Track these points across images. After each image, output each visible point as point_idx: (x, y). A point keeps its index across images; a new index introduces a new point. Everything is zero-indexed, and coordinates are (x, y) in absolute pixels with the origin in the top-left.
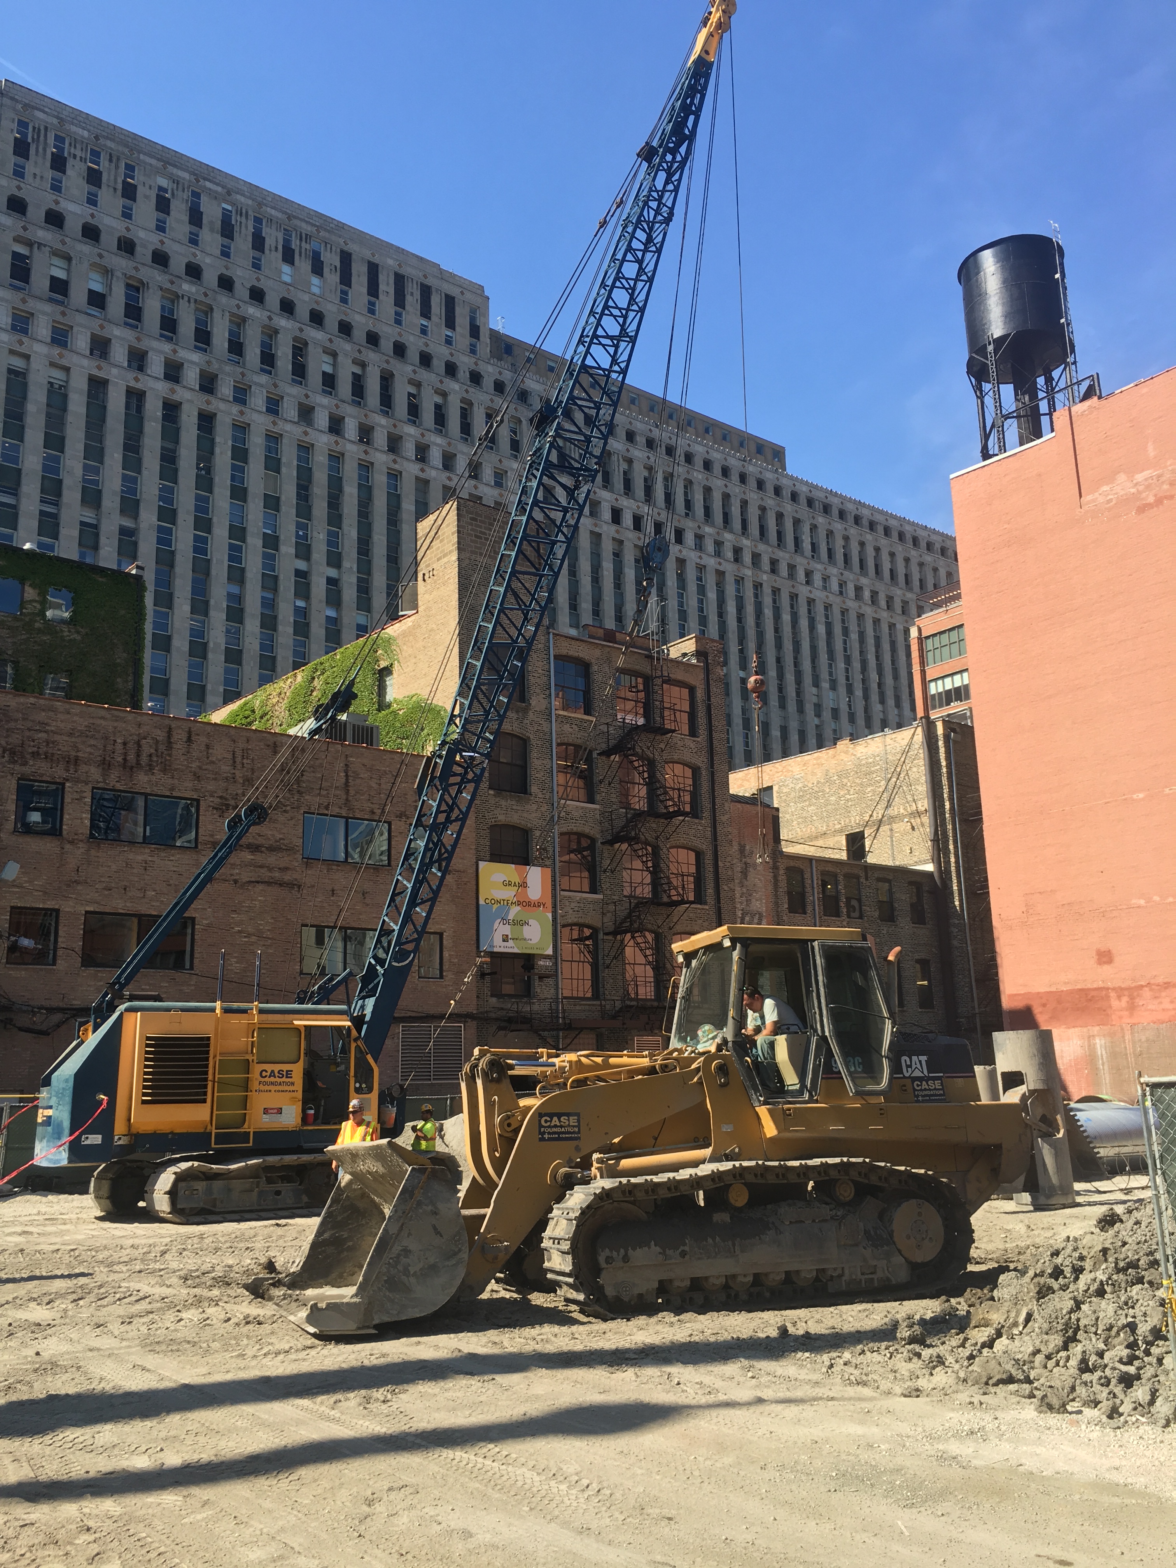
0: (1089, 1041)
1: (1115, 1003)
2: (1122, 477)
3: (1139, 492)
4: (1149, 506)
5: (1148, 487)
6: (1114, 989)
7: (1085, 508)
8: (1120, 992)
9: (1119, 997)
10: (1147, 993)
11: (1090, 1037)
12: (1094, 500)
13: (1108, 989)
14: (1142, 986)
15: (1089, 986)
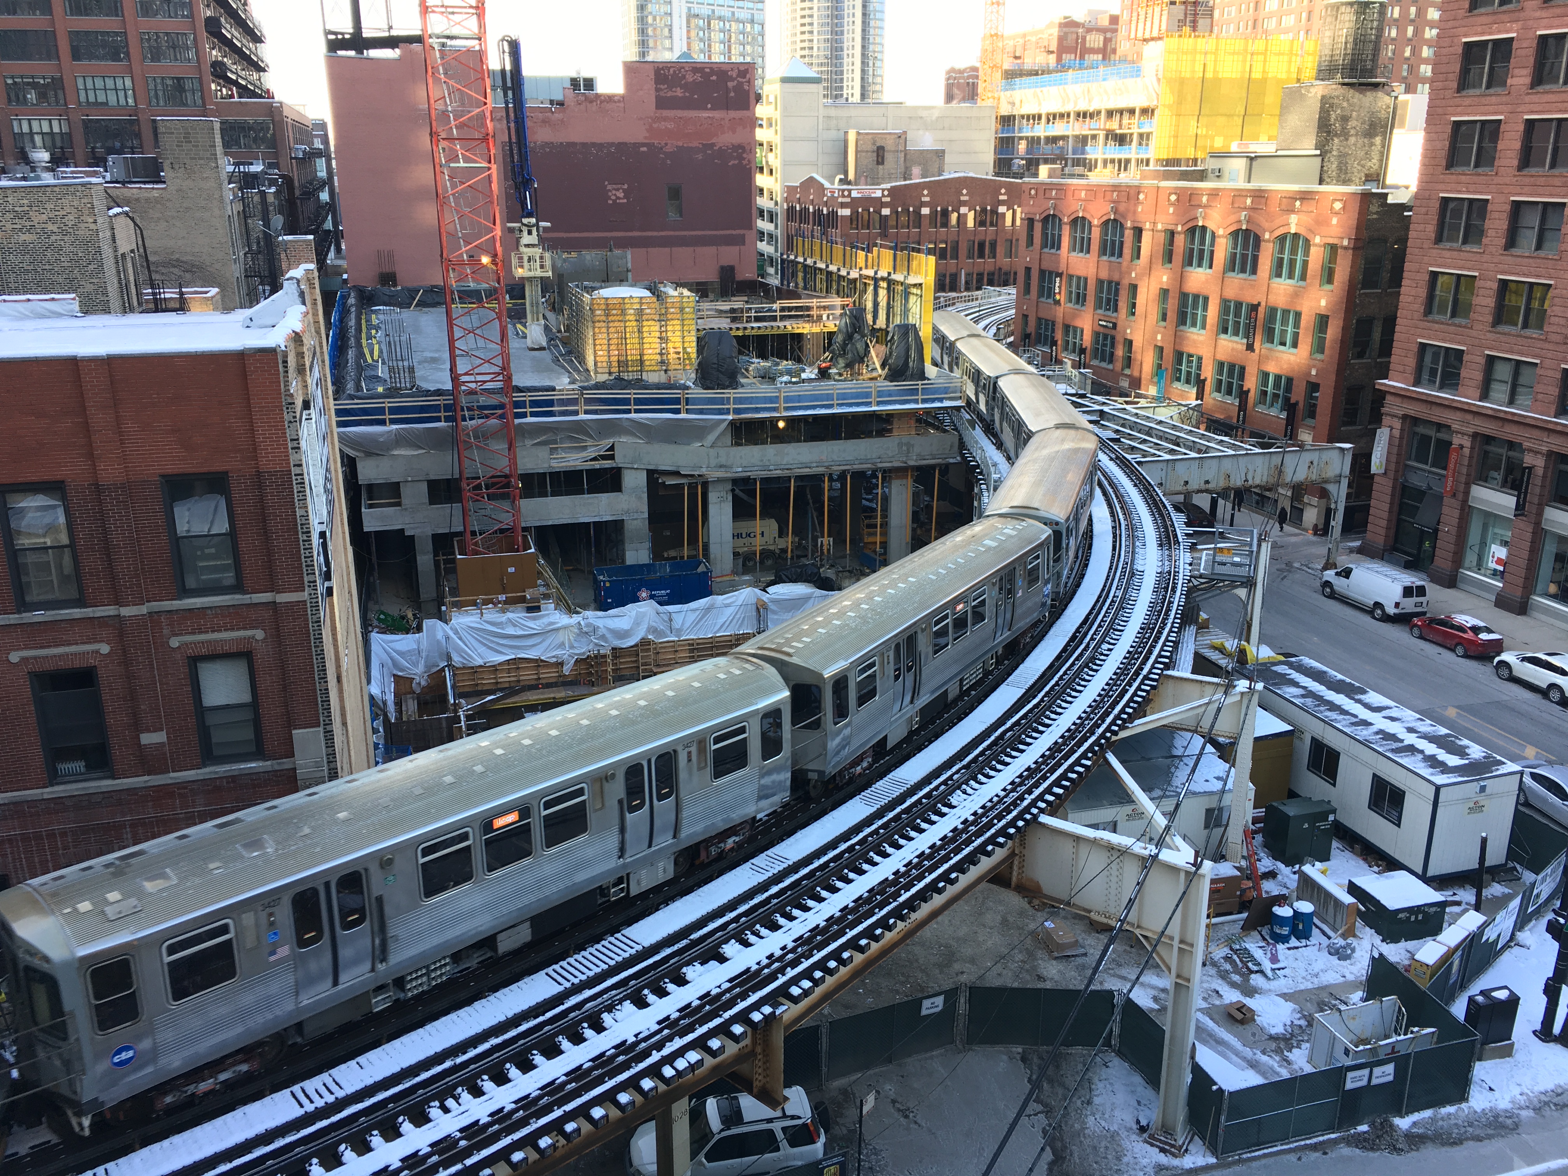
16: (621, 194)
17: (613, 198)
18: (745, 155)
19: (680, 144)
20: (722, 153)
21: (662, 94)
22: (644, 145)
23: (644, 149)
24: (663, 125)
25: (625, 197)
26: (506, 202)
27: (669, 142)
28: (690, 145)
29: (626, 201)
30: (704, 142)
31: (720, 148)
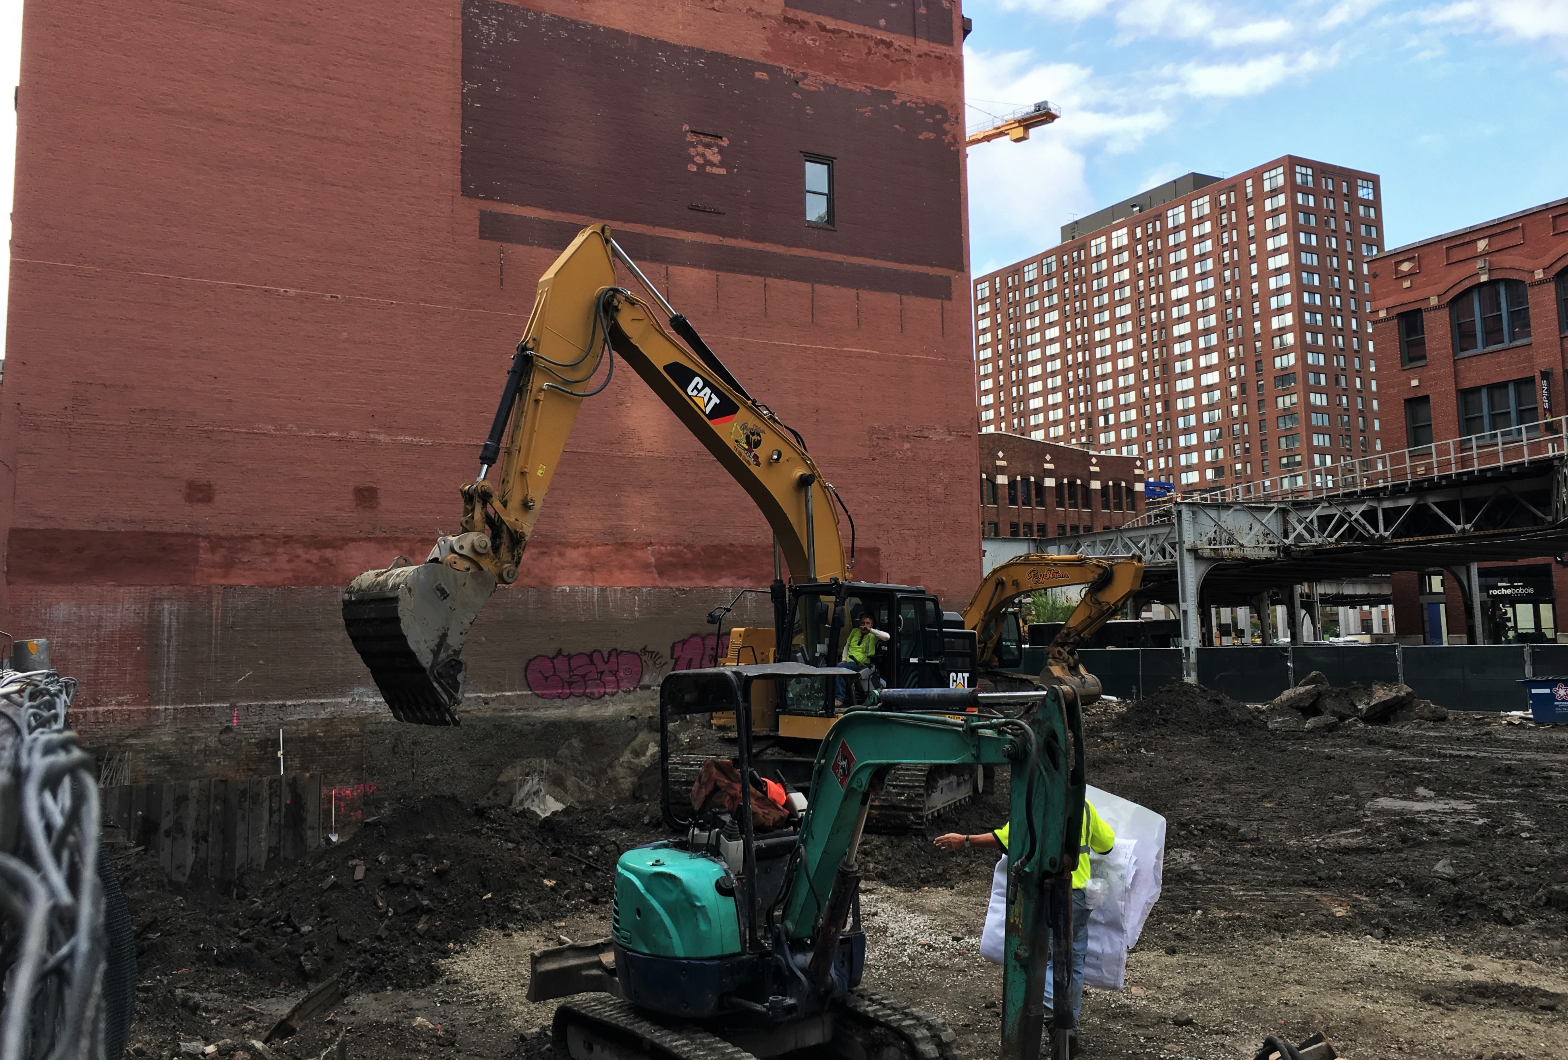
0: (151, 606)
1: (205, 556)
6: (207, 537)
8: (216, 542)
9: (213, 550)
10: (257, 545)
11: (155, 600)
13: (198, 536)
14: (251, 537)
15: (166, 529)
16: (713, 155)
17: (699, 160)
18: (947, 126)
19: (831, 80)
20: (907, 114)
22: (761, 67)
23: (762, 75)
24: (798, 37)
25: (722, 164)
26: (464, 127)
27: (810, 72)
28: (850, 86)
29: (723, 171)
30: (875, 87)
31: (904, 103)
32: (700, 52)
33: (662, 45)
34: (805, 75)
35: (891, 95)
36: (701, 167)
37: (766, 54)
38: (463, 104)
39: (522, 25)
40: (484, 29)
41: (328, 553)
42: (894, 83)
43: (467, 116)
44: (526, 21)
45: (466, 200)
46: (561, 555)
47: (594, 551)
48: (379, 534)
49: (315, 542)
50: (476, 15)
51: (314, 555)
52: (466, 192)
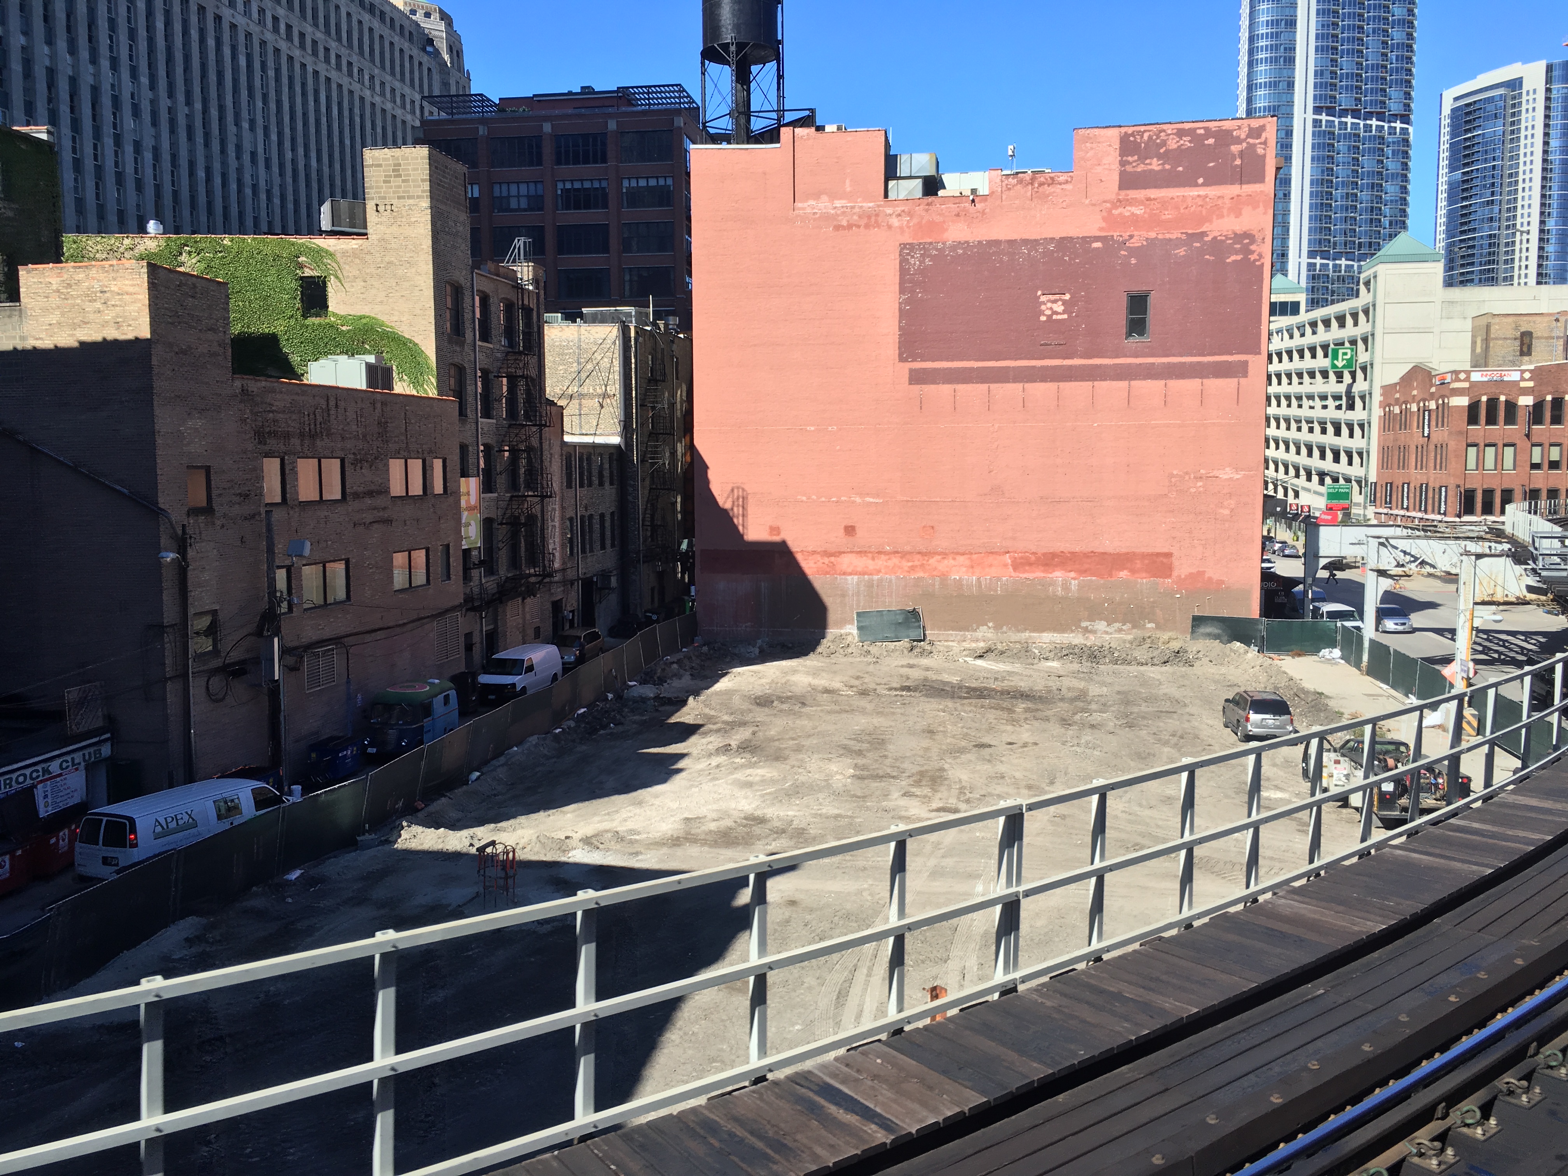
0: (756, 584)
1: (776, 561)
2: (824, 198)
3: (838, 215)
4: (843, 228)
5: (844, 213)
6: (777, 552)
7: (797, 212)
8: (781, 554)
9: (779, 558)
10: (800, 556)
11: (758, 581)
12: (804, 209)
13: (773, 552)
16: (1058, 307)
17: (1048, 312)
18: (1253, 247)
19: (1152, 235)
20: (1218, 246)
21: (1129, 168)
22: (1097, 239)
23: (1097, 245)
24: (1127, 211)
25: (1064, 312)
26: (900, 322)
27: (1136, 233)
28: (1168, 236)
29: (1065, 316)
30: (1190, 231)
31: (1215, 238)
32: (1053, 239)
33: (1025, 242)
34: (1131, 237)
35: (1204, 234)
36: (1049, 317)
37: (1101, 229)
38: (900, 309)
39: (935, 252)
40: (912, 261)
41: (832, 559)
42: (1207, 224)
43: (902, 314)
44: (937, 250)
45: (902, 364)
46: (954, 559)
47: (975, 556)
48: (856, 549)
49: (827, 554)
50: (908, 254)
51: (826, 560)
52: (902, 359)
